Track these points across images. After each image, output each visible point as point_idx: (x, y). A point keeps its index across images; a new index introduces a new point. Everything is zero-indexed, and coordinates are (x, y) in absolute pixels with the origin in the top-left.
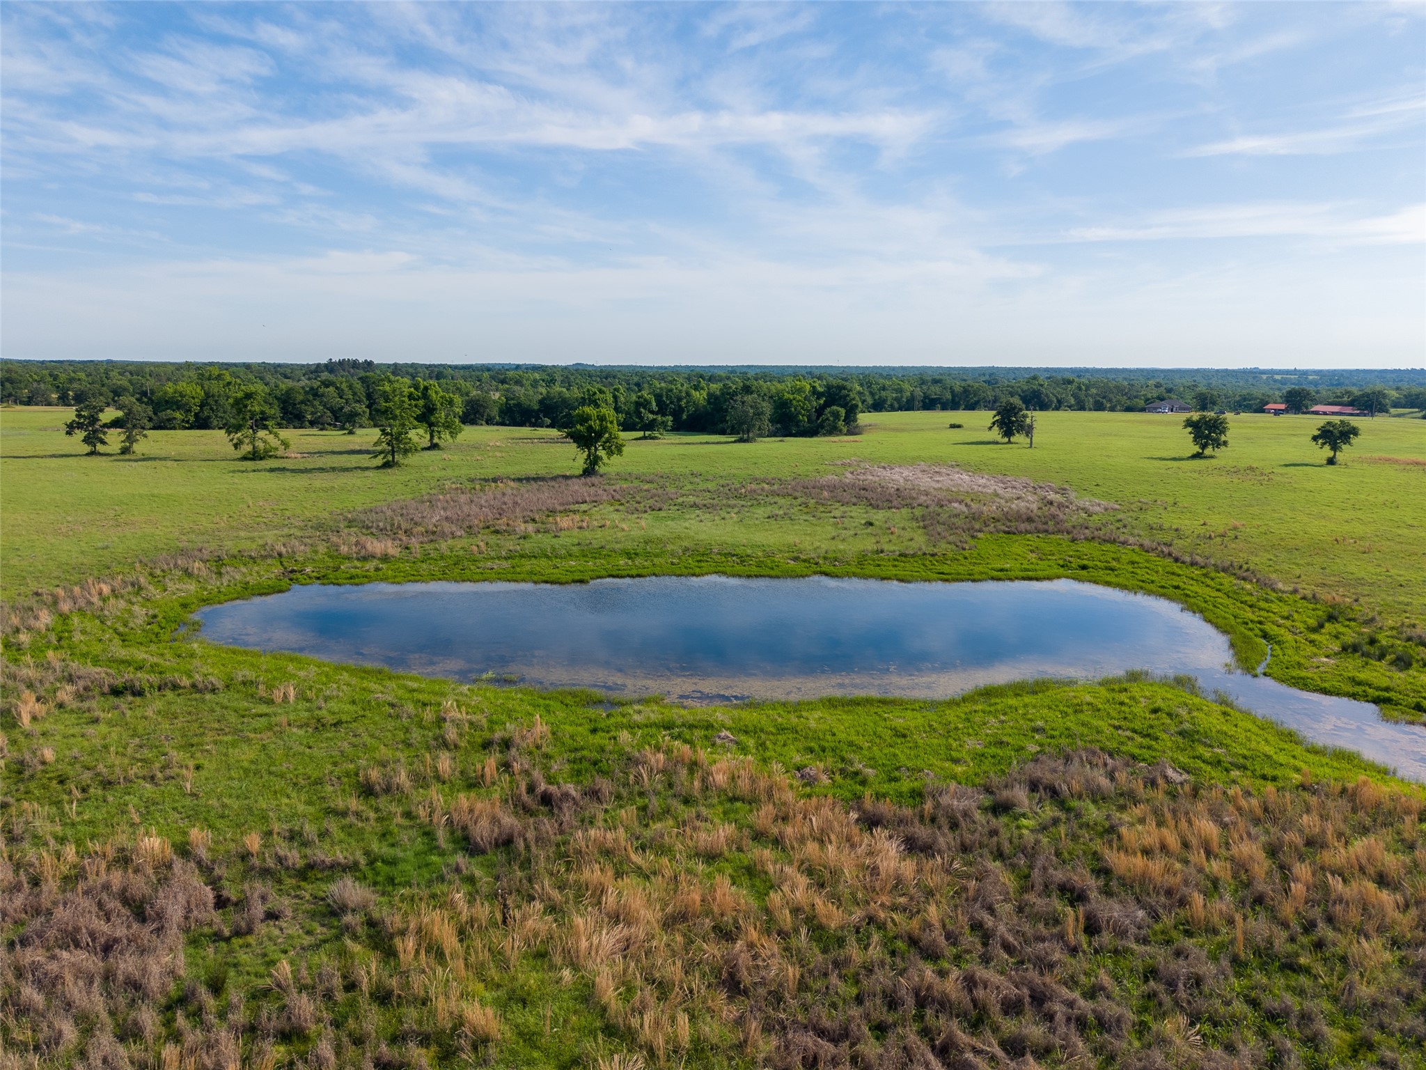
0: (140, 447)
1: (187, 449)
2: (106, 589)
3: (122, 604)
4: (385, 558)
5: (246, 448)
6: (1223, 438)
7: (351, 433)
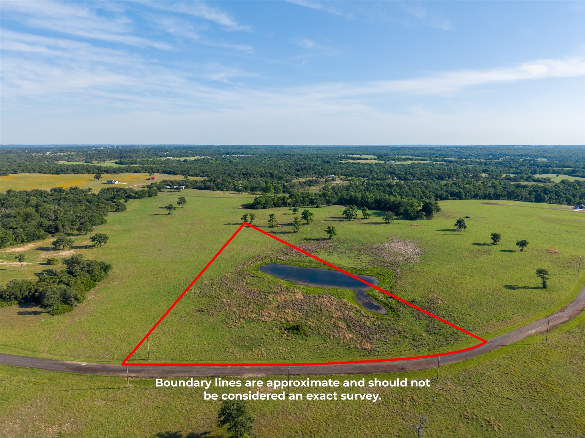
1: (261, 221)
2: (251, 262)
3: (252, 265)
4: (283, 260)
5: (271, 225)
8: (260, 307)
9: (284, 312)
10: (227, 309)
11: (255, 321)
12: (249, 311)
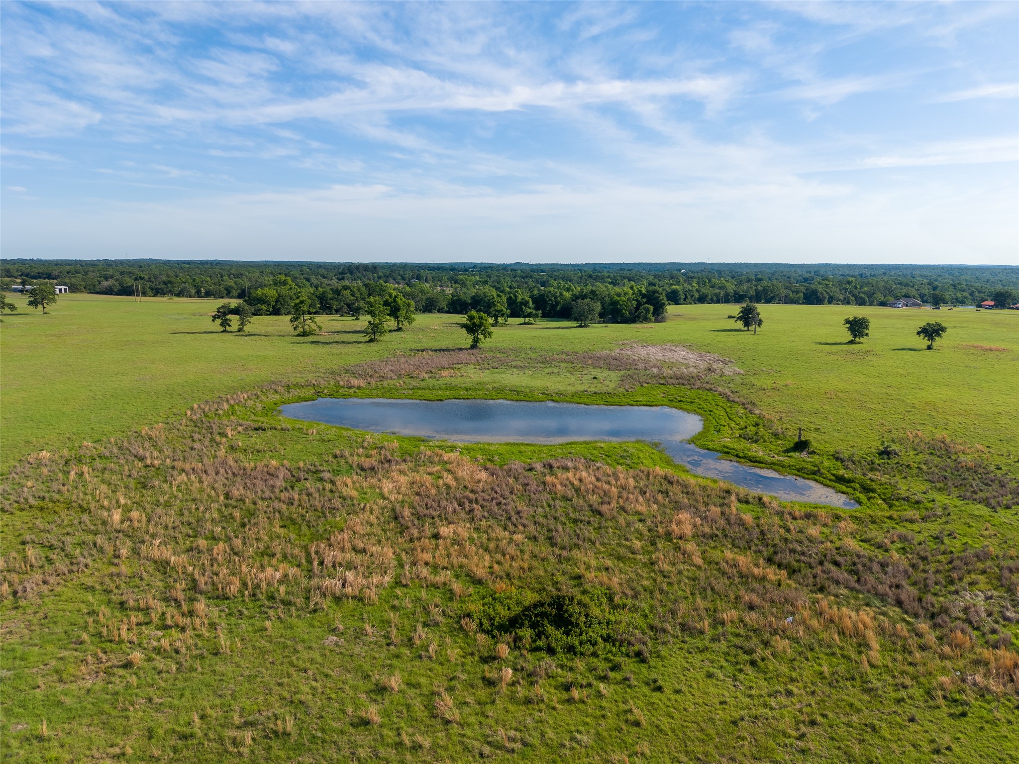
0: (247, 328)
1: (270, 329)
2: (246, 397)
3: (252, 402)
4: (359, 388)
5: (300, 330)
6: (866, 331)
7: (357, 319)
8: (304, 529)
9: (436, 536)
10: (124, 552)
11: (287, 603)
12: (251, 551)
